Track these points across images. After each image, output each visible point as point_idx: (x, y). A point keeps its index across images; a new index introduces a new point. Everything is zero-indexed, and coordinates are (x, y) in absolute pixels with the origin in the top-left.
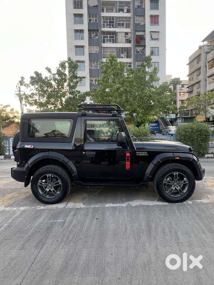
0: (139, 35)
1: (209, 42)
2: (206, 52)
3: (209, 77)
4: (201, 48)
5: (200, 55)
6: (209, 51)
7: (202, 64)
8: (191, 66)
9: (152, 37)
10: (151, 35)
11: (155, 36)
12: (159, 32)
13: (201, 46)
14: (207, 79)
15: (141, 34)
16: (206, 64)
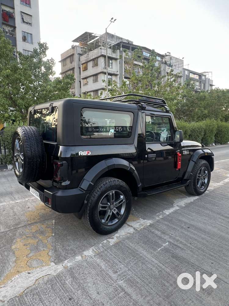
0: (6, 11)
1: (80, 44)
2: (79, 54)
3: (83, 79)
4: (74, 48)
5: (73, 55)
6: (81, 53)
7: (75, 64)
8: (63, 65)
9: (23, 19)
10: (22, 16)
11: (26, 19)
12: (31, 16)
13: (74, 45)
14: (82, 81)
15: (10, 10)
16: (79, 65)
